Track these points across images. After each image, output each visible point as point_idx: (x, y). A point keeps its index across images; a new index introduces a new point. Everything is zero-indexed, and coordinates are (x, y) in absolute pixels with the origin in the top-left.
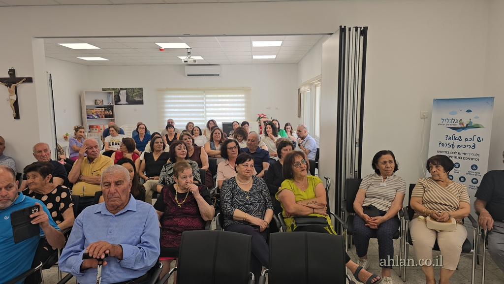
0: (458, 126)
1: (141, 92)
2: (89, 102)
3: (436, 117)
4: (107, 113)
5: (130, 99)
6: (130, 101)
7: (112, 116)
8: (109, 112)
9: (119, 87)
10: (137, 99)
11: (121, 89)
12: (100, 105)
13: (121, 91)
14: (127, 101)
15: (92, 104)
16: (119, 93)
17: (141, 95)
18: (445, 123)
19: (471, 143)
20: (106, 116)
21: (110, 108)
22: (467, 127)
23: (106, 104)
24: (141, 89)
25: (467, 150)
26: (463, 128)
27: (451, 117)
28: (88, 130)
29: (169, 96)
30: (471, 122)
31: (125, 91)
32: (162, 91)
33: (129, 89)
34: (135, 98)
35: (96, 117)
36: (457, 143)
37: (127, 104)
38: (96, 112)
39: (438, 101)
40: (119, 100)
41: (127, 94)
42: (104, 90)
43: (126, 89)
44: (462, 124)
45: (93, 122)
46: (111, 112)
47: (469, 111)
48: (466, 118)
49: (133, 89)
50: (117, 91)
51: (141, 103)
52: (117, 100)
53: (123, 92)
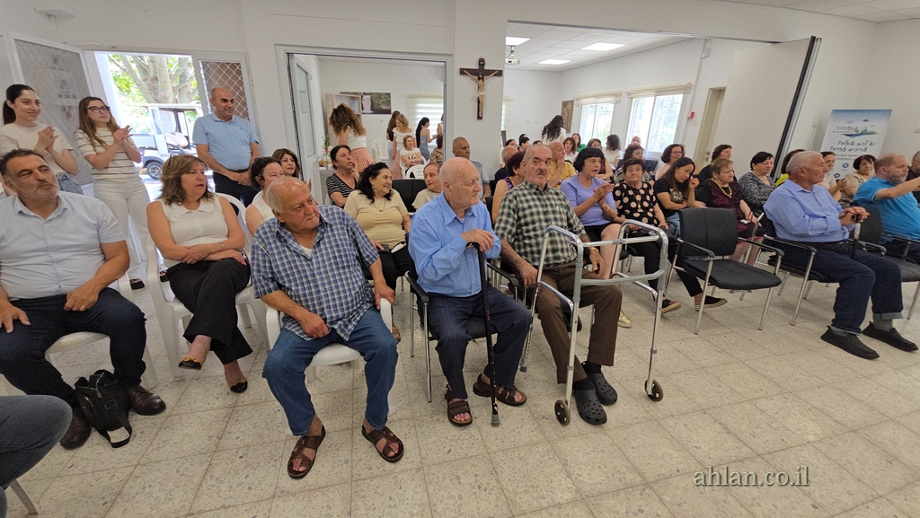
0: (853, 132)
1: (388, 98)
3: (831, 126)
6: (374, 110)
9: (362, 91)
10: (384, 107)
13: (365, 97)
14: (372, 109)
16: (362, 98)
17: (388, 102)
18: (840, 130)
22: (862, 134)
24: (389, 94)
26: (857, 135)
27: (847, 125)
30: (866, 130)
31: (369, 96)
32: (413, 98)
33: (374, 94)
34: (381, 106)
36: (848, 147)
37: (371, 113)
39: (836, 112)
40: (363, 108)
41: (372, 101)
42: (342, 93)
43: (370, 94)
44: (856, 131)
47: (866, 121)
48: (861, 126)
49: (380, 94)
50: (360, 96)
53: (367, 98)
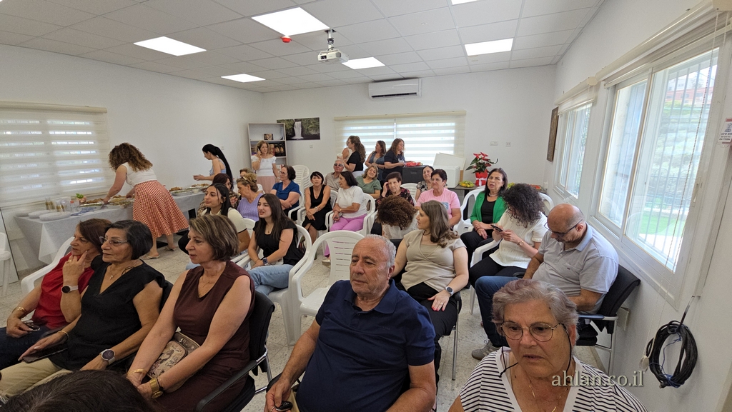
1: (317, 123)
2: (256, 137)
7: (284, 154)
9: (294, 118)
10: (313, 132)
11: (296, 120)
13: (296, 123)
16: (293, 126)
17: (317, 128)
24: (318, 119)
29: (351, 129)
32: (341, 121)
34: (311, 131)
37: (302, 139)
40: (294, 135)
41: (302, 127)
42: (278, 121)
49: (309, 120)
50: (292, 123)
51: (317, 137)
53: (298, 124)
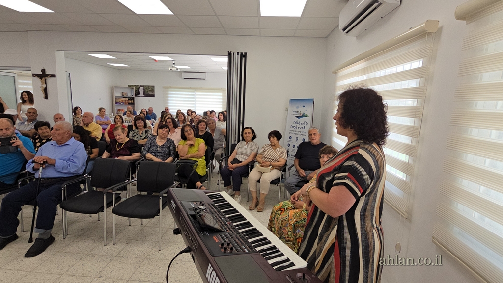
0: (299, 115)
1: (153, 88)
2: (118, 94)
3: (290, 110)
4: (130, 101)
5: (146, 93)
6: (146, 95)
7: (133, 104)
8: (131, 101)
10: (150, 93)
11: (141, 86)
12: (125, 96)
13: (140, 88)
14: (144, 94)
15: (120, 95)
16: (139, 88)
17: (153, 91)
18: (294, 113)
19: (303, 126)
20: (129, 104)
21: (132, 98)
23: (129, 95)
24: (154, 86)
25: (302, 130)
26: (301, 117)
27: (296, 110)
28: (116, 112)
29: (172, 92)
30: (304, 114)
32: (167, 88)
33: (145, 86)
34: (149, 92)
35: (122, 104)
36: (298, 125)
37: (144, 96)
38: (122, 101)
39: (292, 100)
40: (139, 93)
41: (144, 89)
42: (129, 86)
43: (143, 86)
44: (300, 114)
45: (120, 108)
46: (132, 101)
47: (304, 107)
48: (302, 110)
49: (148, 86)
50: (138, 87)
51: (153, 96)
52: (137, 94)
53: (142, 88)
